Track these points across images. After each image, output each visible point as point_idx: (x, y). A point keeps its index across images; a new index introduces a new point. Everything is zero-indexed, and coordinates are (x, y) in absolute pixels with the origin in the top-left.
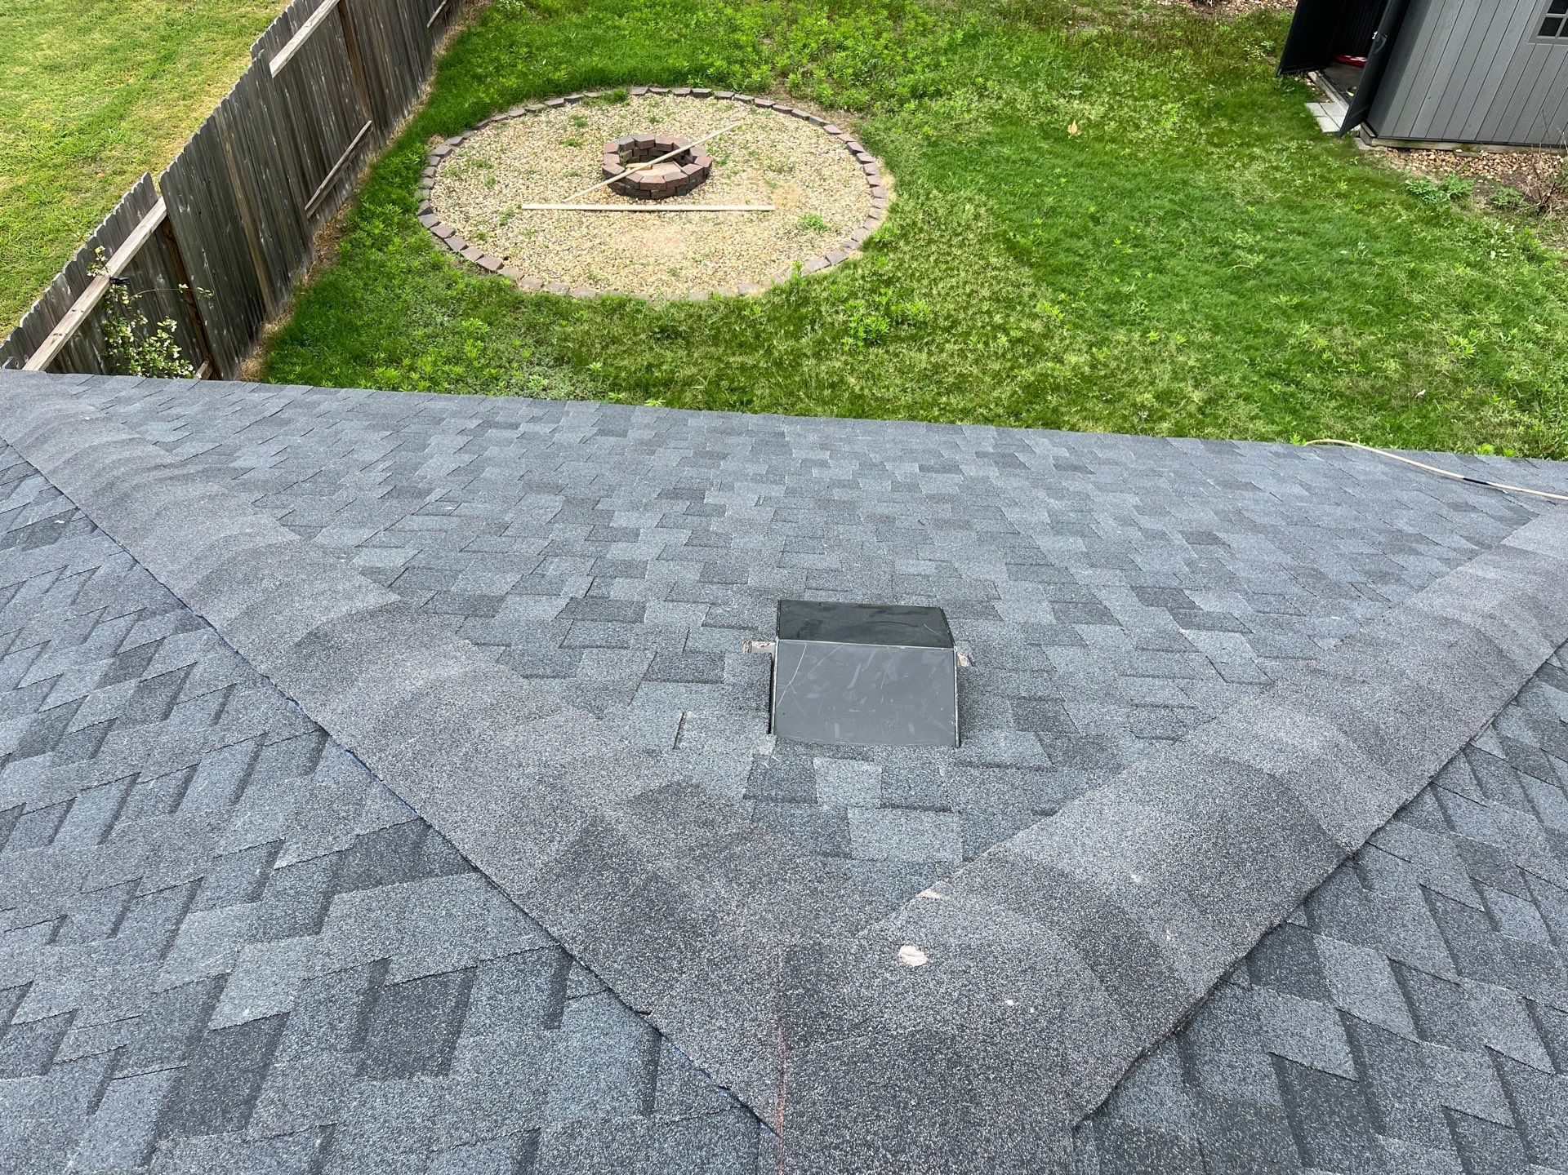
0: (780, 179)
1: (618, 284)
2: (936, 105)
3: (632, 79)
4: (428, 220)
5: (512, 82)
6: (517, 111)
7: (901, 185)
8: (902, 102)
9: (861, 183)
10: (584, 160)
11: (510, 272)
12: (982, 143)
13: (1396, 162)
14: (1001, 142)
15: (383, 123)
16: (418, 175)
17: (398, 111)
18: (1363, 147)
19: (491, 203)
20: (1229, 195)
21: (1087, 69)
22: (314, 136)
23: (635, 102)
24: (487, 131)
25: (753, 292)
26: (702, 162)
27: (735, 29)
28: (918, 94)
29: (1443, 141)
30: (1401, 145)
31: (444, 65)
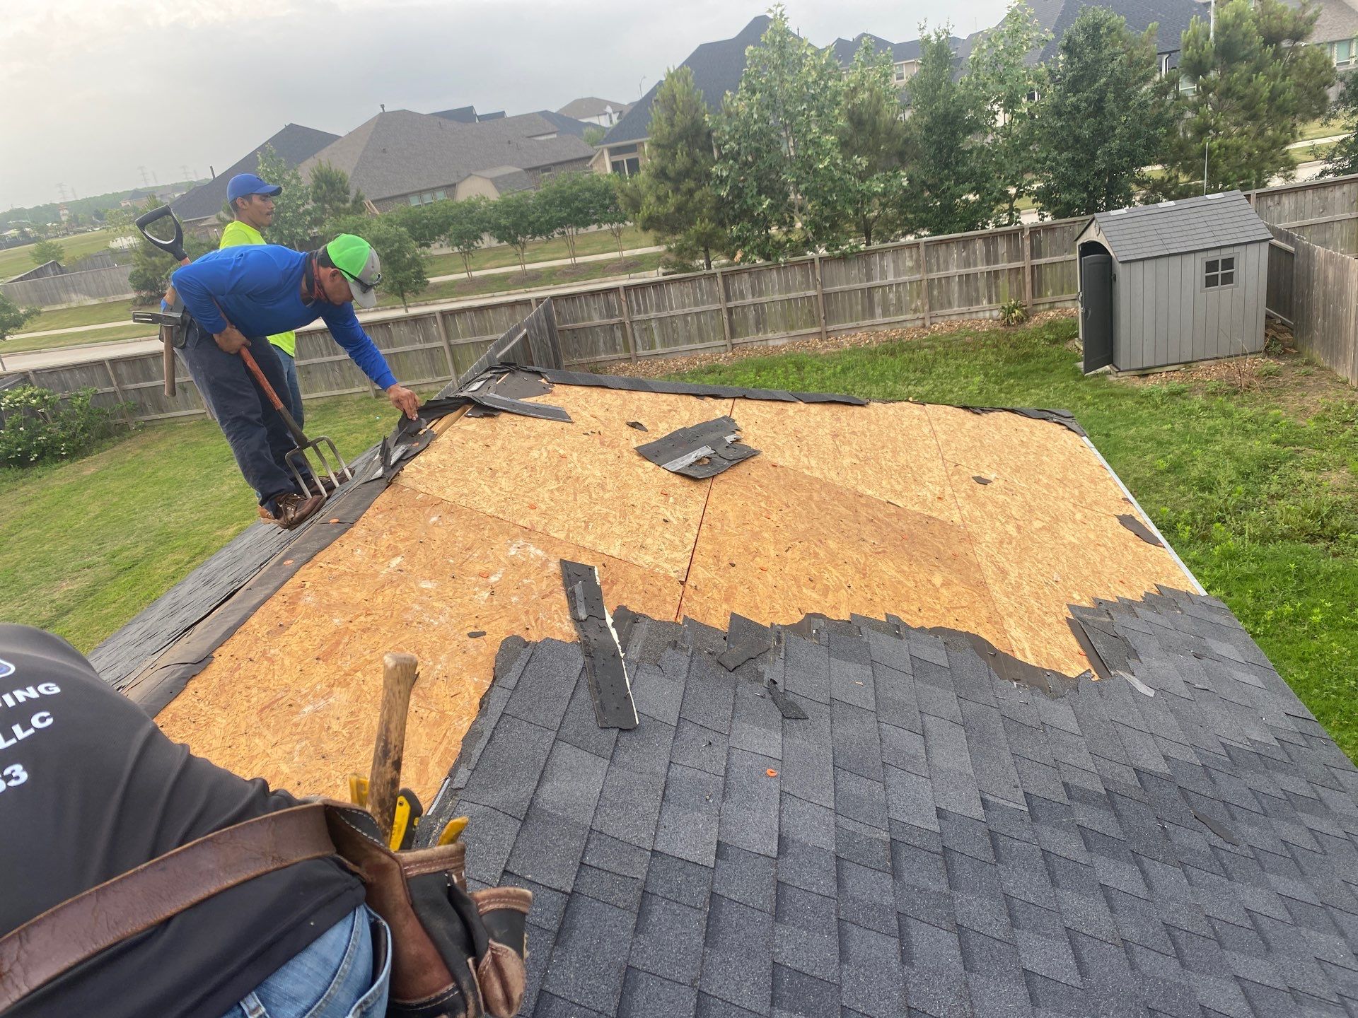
18: (1111, 378)
29: (1168, 365)
30: (1140, 372)
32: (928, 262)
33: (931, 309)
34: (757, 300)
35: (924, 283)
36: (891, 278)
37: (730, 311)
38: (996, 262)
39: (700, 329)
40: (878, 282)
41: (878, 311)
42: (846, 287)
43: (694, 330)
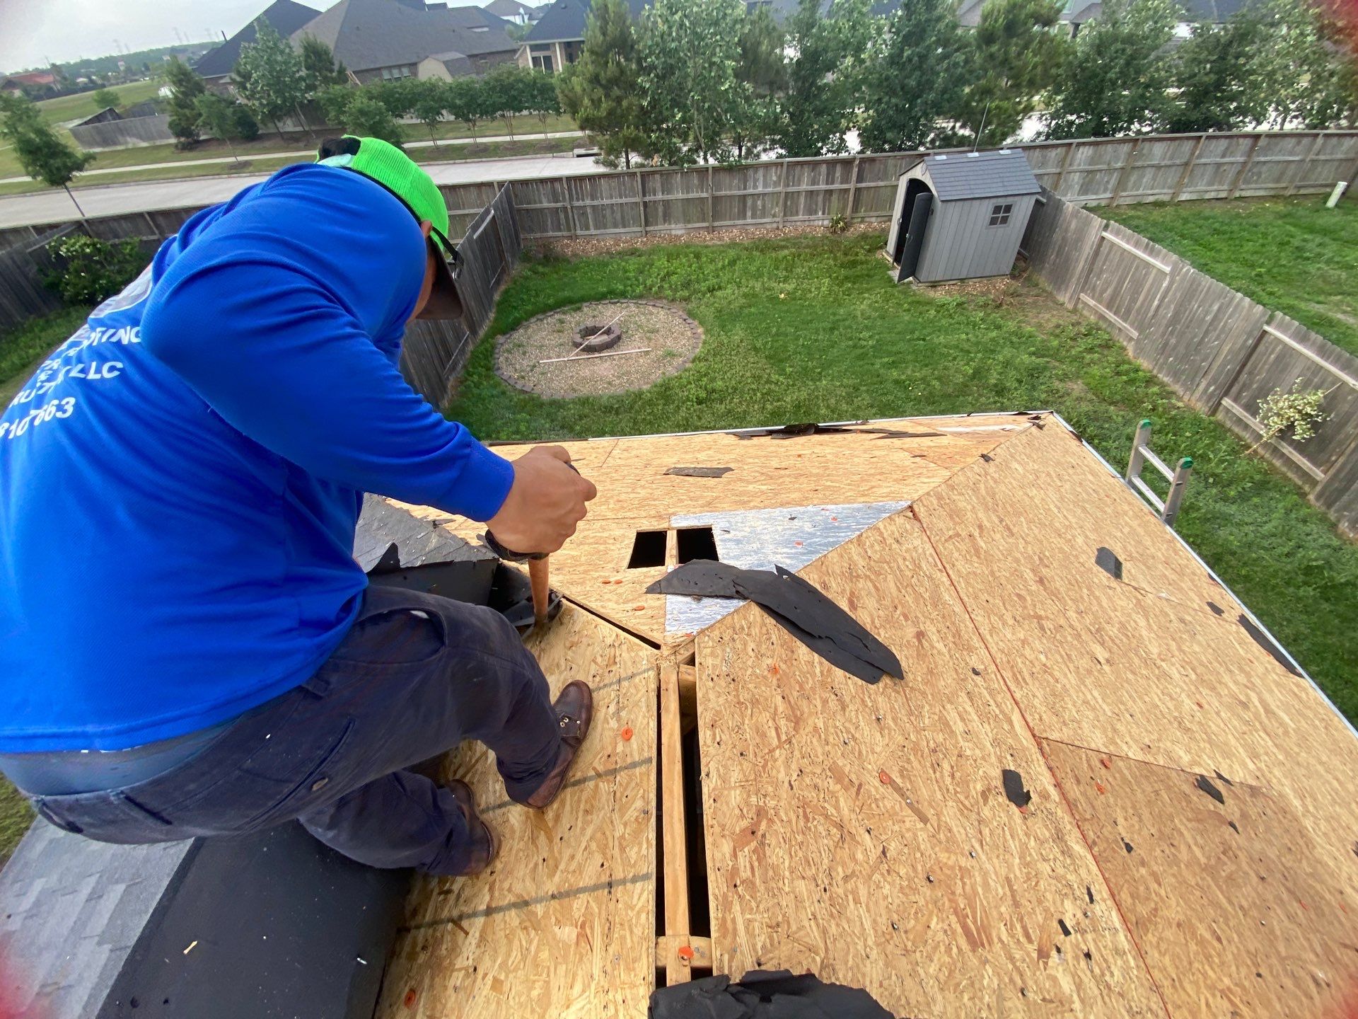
0: (652, 336)
1: (585, 391)
2: (719, 293)
3: (583, 299)
4: (498, 373)
5: (529, 307)
6: (533, 320)
7: (707, 332)
8: (704, 295)
9: (689, 333)
10: (565, 338)
11: (537, 390)
12: (741, 308)
13: (932, 294)
14: (750, 306)
15: (474, 332)
16: (492, 353)
17: (480, 326)
18: (914, 288)
19: (525, 363)
20: (855, 317)
21: (786, 269)
22: (444, 341)
23: (585, 309)
24: (521, 331)
25: (645, 387)
26: (617, 332)
27: (626, 271)
28: (711, 290)
29: (951, 280)
30: (931, 284)
31: (499, 304)
32: (787, 178)
33: (785, 215)
34: (666, 197)
35: (783, 195)
36: (760, 189)
37: (645, 203)
38: (833, 183)
39: (623, 217)
40: (751, 191)
41: (749, 214)
42: (728, 193)
43: (618, 216)
